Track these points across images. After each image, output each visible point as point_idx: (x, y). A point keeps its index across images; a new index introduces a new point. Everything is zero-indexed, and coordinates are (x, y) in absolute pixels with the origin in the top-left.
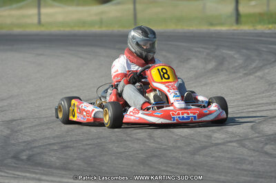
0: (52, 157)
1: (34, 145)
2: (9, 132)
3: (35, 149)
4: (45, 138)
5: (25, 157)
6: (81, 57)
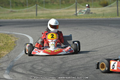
0: (80, 73)
1: (72, 68)
2: (62, 63)
3: (73, 70)
4: (77, 65)
5: (68, 74)
6: (94, 30)
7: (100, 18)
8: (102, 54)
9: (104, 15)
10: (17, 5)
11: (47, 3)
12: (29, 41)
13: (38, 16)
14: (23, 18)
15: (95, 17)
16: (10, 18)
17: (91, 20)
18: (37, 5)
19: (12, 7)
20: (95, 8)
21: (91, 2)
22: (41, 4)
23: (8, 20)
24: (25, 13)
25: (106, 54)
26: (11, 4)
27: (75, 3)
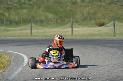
7: (97, 38)
8: (98, 74)
9: (100, 35)
10: (11, 23)
11: (42, 21)
12: (24, 60)
13: (33, 34)
14: (17, 37)
15: (92, 36)
16: (4, 37)
17: (87, 40)
18: (32, 23)
19: (6, 25)
20: (91, 27)
21: (87, 21)
22: (36, 22)
23: (2, 38)
24: (19, 32)
25: (102, 74)
26: (5, 22)
27: (71, 23)
